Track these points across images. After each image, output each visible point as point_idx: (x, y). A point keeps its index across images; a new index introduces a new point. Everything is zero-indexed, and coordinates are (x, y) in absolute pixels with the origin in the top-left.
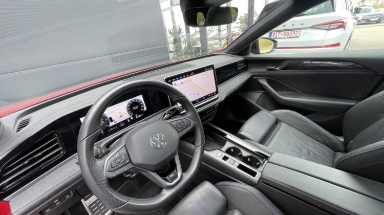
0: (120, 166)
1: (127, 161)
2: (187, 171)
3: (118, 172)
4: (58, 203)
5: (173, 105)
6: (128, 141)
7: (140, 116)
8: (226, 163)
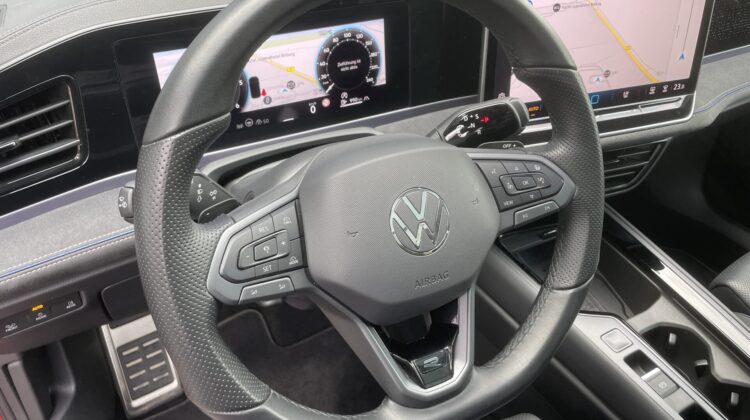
0: (266, 269)
1: (294, 261)
2: (492, 363)
3: (253, 291)
4: (41, 316)
5: (489, 96)
6: (311, 184)
7: (356, 101)
8: (640, 381)
